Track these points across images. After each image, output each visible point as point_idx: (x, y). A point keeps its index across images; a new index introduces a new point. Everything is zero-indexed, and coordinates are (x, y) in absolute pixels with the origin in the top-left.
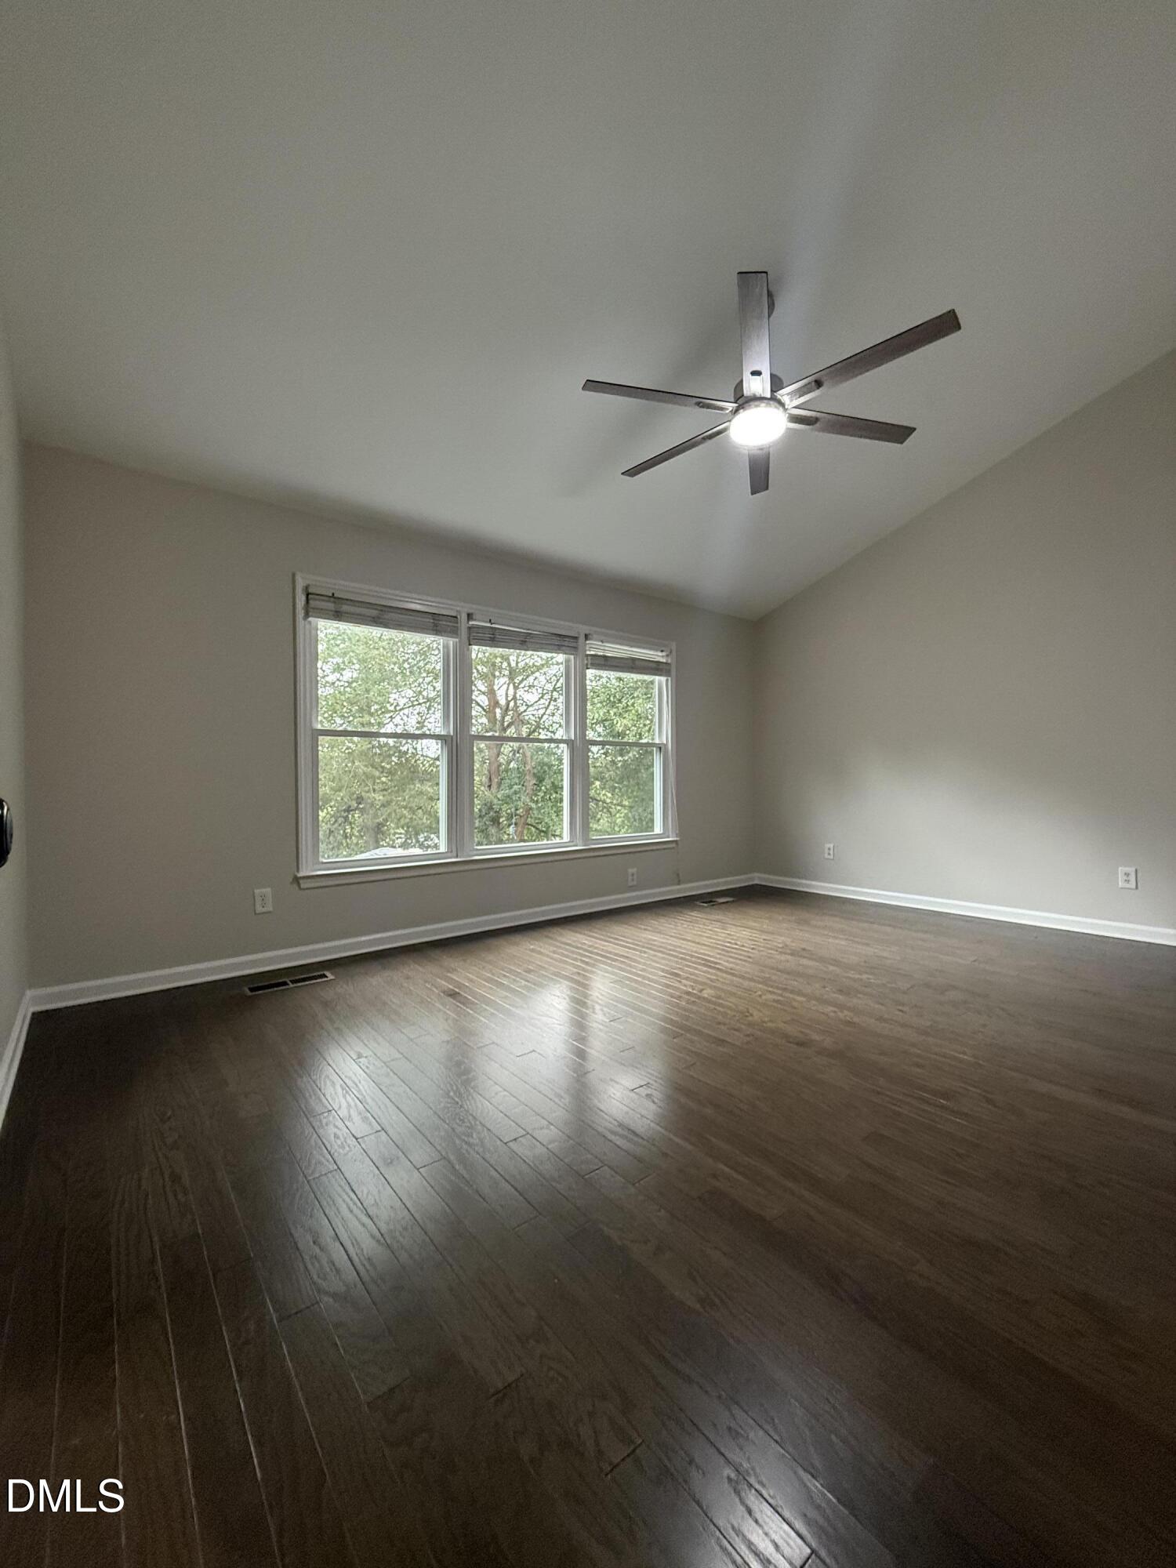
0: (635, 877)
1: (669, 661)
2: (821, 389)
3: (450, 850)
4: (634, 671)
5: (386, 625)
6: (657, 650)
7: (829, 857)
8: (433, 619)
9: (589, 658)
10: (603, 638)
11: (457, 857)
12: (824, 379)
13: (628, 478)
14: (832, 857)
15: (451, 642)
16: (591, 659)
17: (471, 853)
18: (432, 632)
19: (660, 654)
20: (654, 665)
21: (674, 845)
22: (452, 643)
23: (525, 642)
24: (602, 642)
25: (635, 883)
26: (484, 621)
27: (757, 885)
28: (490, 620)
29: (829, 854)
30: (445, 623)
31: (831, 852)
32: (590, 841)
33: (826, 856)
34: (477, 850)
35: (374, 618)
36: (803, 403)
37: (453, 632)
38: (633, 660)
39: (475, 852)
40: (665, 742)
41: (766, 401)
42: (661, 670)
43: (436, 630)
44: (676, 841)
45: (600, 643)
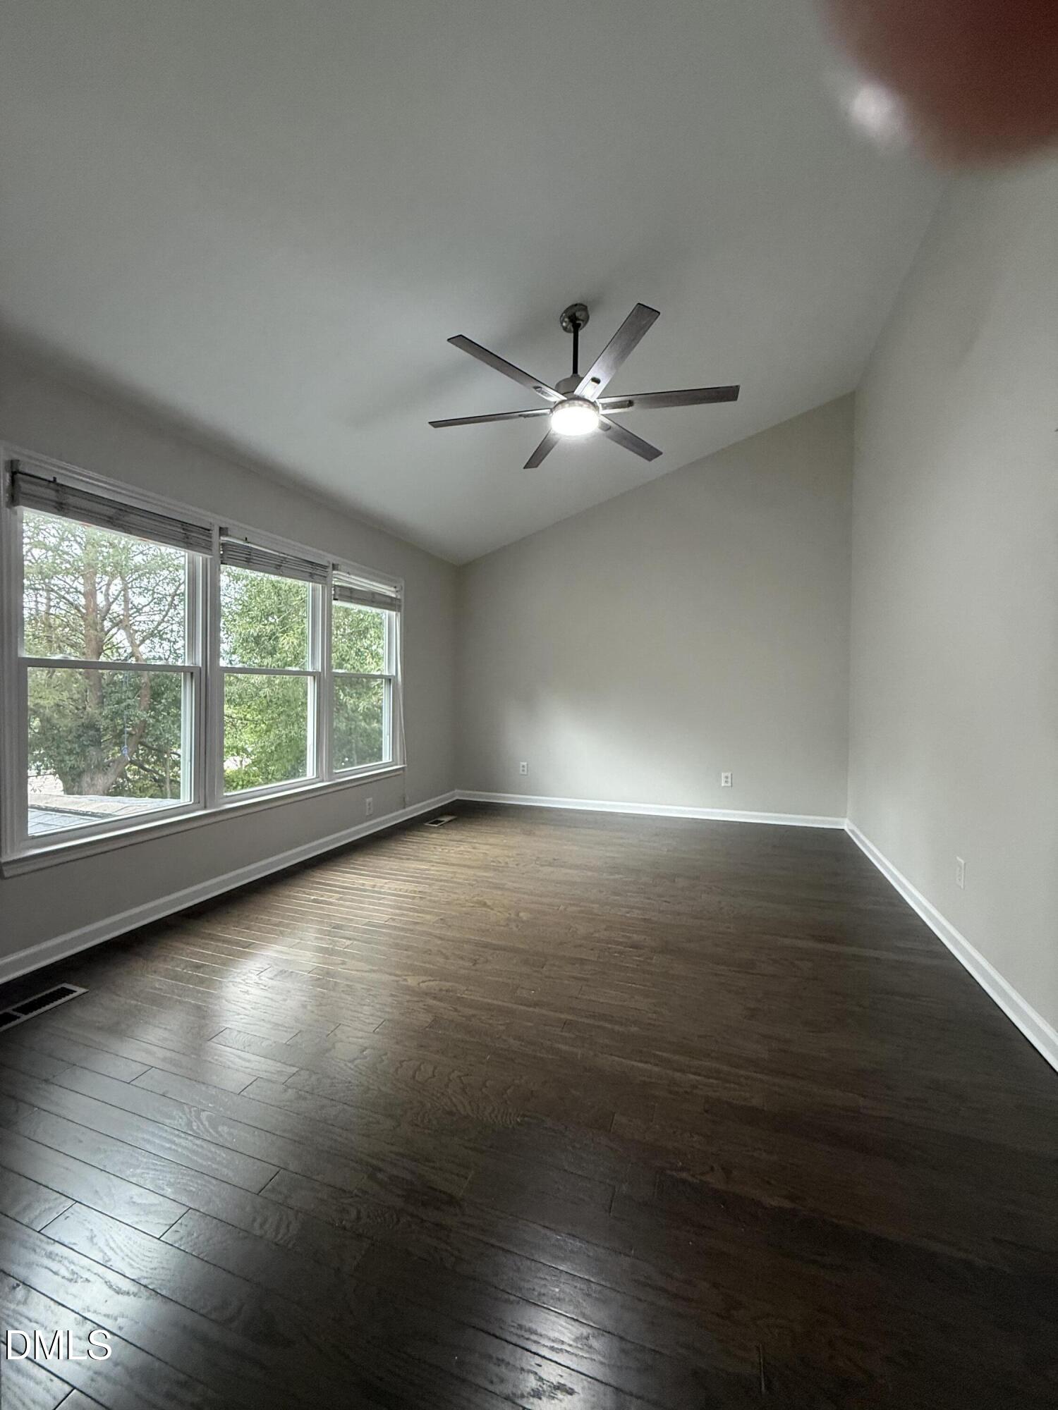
0: (371, 805)
1: (399, 597)
2: (630, 408)
3: (197, 802)
4: (375, 605)
5: (127, 529)
6: (391, 586)
7: (523, 773)
8: (184, 529)
9: (338, 589)
10: (350, 570)
11: (205, 808)
12: (635, 401)
13: (433, 428)
14: (525, 773)
15: (199, 558)
16: (340, 590)
17: (221, 801)
18: (183, 544)
19: (393, 589)
20: (389, 601)
21: (401, 772)
22: (201, 558)
23: (280, 566)
24: (348, 573)
25: (371, 812)
26: (238, 539)
27: (457, 800)
28: (246, 539)
29: (523, 771)
30: (195, 535)
31: (525, 769)
32: (335, 776)
33: (521, 772)
34: (227, 796)
35: (110, 518)
36: (610, 414)
37: (206, 547)
38: (373, 594)
39: (226, 800)
40: (394, 674)
41: (588, 403)
42: (394, 605)
43: (187, 543)
44: (403, 768)
45: (348, 575)
